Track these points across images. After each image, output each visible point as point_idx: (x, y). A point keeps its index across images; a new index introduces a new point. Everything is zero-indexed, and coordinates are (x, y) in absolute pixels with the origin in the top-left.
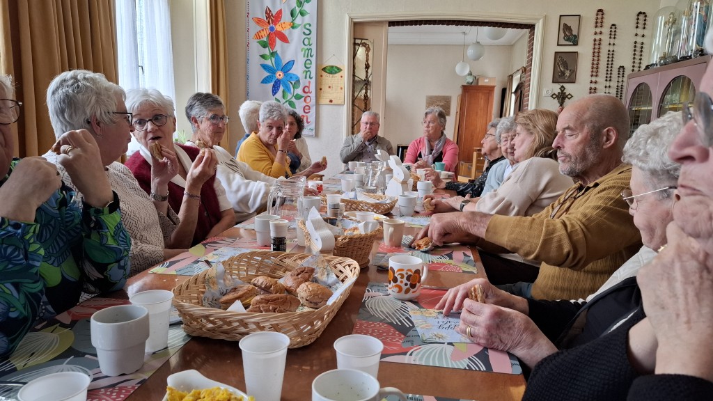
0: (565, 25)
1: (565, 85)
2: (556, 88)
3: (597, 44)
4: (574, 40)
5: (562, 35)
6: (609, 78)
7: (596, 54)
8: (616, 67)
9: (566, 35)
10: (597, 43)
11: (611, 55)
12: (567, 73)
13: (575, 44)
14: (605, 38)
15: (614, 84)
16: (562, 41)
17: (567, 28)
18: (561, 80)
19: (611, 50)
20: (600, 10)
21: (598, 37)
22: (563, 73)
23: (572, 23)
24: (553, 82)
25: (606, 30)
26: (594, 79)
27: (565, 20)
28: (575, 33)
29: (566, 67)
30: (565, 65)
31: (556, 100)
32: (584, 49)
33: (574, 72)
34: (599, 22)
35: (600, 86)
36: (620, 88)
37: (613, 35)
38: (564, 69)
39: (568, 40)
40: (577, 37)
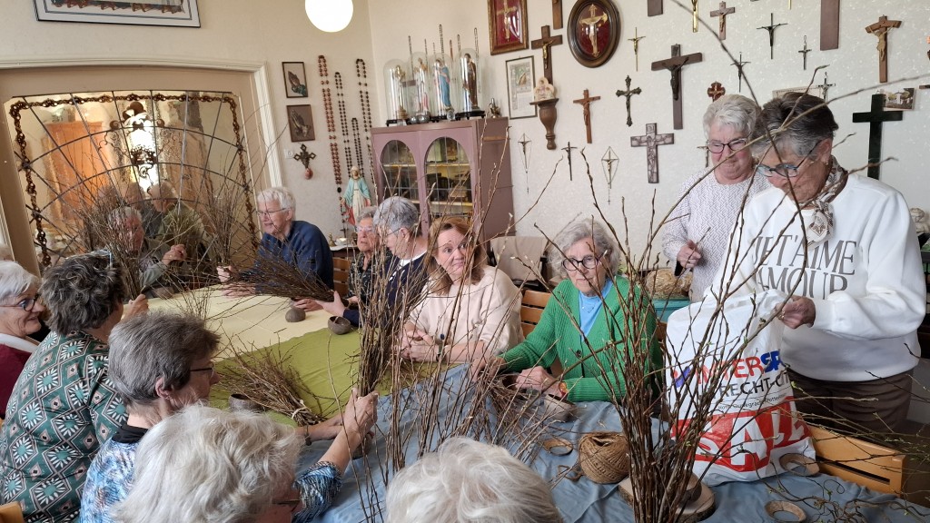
0: (290, 73)
1: (305, 143)
2: (296, 147)
4: (303, 92)
5: (289, 85)
6: (345, 133)
7: (328, 106)
8: (349, 119)
9: (293, 86)
10: (326, 93)
11: (342, 105)
12: (305, 130)
13: (305, 95)
14: (332, 86)
15: (351, 138)
16: (291, 93)
17: (293, 77)
18: (300, 138)
19: (341, 101)
20: (322, 57)
21: (325, 87)
22: (301, 130)
23: (297, 71)
24: (293, 141)
25: (331, 78)
26: (332, 134)
27: (289, 68)
28: (302, 83)
29: (302, 123)
30: (300, 119)
31: (300, 162)
32: (315, 100)
33: (311, 128)
34: (323, 71)
35: (340, 142)
36: (358, 142)
37: (339, 84)
38: (300, 125)
39: (297, 91)
40: (305, 87)
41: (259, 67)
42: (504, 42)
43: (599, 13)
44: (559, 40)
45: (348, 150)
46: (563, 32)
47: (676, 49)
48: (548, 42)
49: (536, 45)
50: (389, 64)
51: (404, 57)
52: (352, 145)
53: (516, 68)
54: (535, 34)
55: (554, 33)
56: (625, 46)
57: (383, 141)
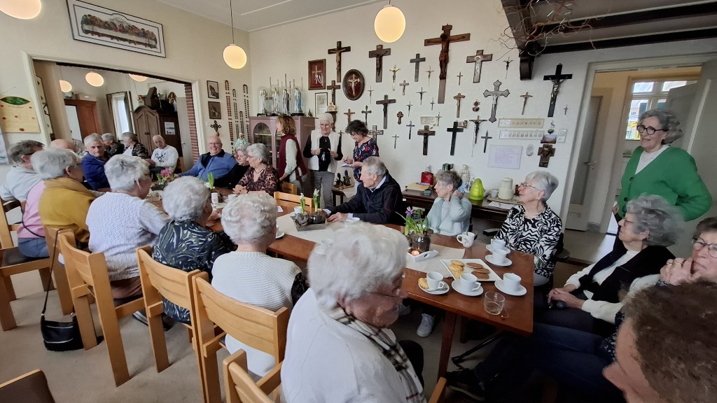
0: (211, 86)
1: (216, 120)
2: (212, 121)
3: (228, 98)
4: (217, 96)
5: (210, 92)
6: (236, 118)
7: (229, 104)
8: (238, 111)
9: (212, 92)
11: (235, 105)
12: (217, 114)
13: (218, 98)
14: (231, 95)
15: (239, 120)
16: (211, 96)
17: (212, 88)
18: (214, 117)
19: (235, 102)
20: (227, 81)
21: (228, 95)
22: (215, 113)
23: (214, 86)
25: (231, 92)
26: (230, 117)
27: (210, 84)
28: (216, 91)
29: (216, 111)
30: (214, 109)
31: (213, 129)
32: (222, 100)
33: (220, 113)
34: (227, 87)
35: (234, 121)
36: (242, 123)
37: (234, 95)
38: (214, 111)
39: (214, 95)
40: (218, 94)
41: (195, 81)
42: (314, 85)
43: (356, 78)
44: (339, 87)
45: (237, 126)
46: (341, 84)
47: (386, 97)
48: (334, 87)
49: (329, 88)
50: (260, 89)
51: (268, 86)
52: (239, 124)
53: (320, 97)
54: (329, 83)
55: (337, 84)
56: (366, 93)
57: (254, 123)
